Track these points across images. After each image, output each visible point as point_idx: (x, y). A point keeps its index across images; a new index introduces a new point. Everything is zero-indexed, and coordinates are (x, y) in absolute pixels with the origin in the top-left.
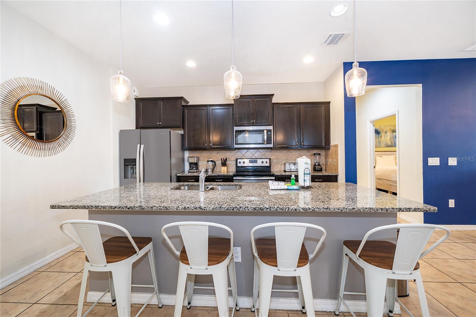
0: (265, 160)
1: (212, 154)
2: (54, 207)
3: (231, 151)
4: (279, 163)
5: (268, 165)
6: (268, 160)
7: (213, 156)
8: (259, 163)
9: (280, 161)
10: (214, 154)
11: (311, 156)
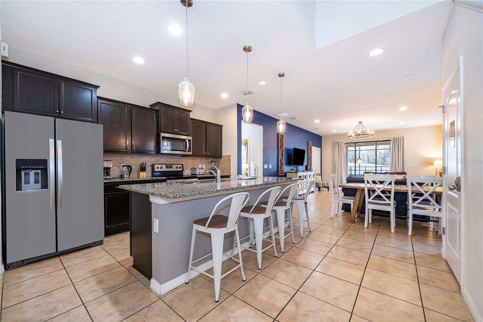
0: (179, 166)
1: (124, 159)
2: (175, 197)
3: (146, 157)
4: (187, 169)
5: (181, 170)
6: (181, 166)
7: (125, 161)
8: (174, 169)
9: (188, 166)
10: (127, 159)
11: (208, 163)
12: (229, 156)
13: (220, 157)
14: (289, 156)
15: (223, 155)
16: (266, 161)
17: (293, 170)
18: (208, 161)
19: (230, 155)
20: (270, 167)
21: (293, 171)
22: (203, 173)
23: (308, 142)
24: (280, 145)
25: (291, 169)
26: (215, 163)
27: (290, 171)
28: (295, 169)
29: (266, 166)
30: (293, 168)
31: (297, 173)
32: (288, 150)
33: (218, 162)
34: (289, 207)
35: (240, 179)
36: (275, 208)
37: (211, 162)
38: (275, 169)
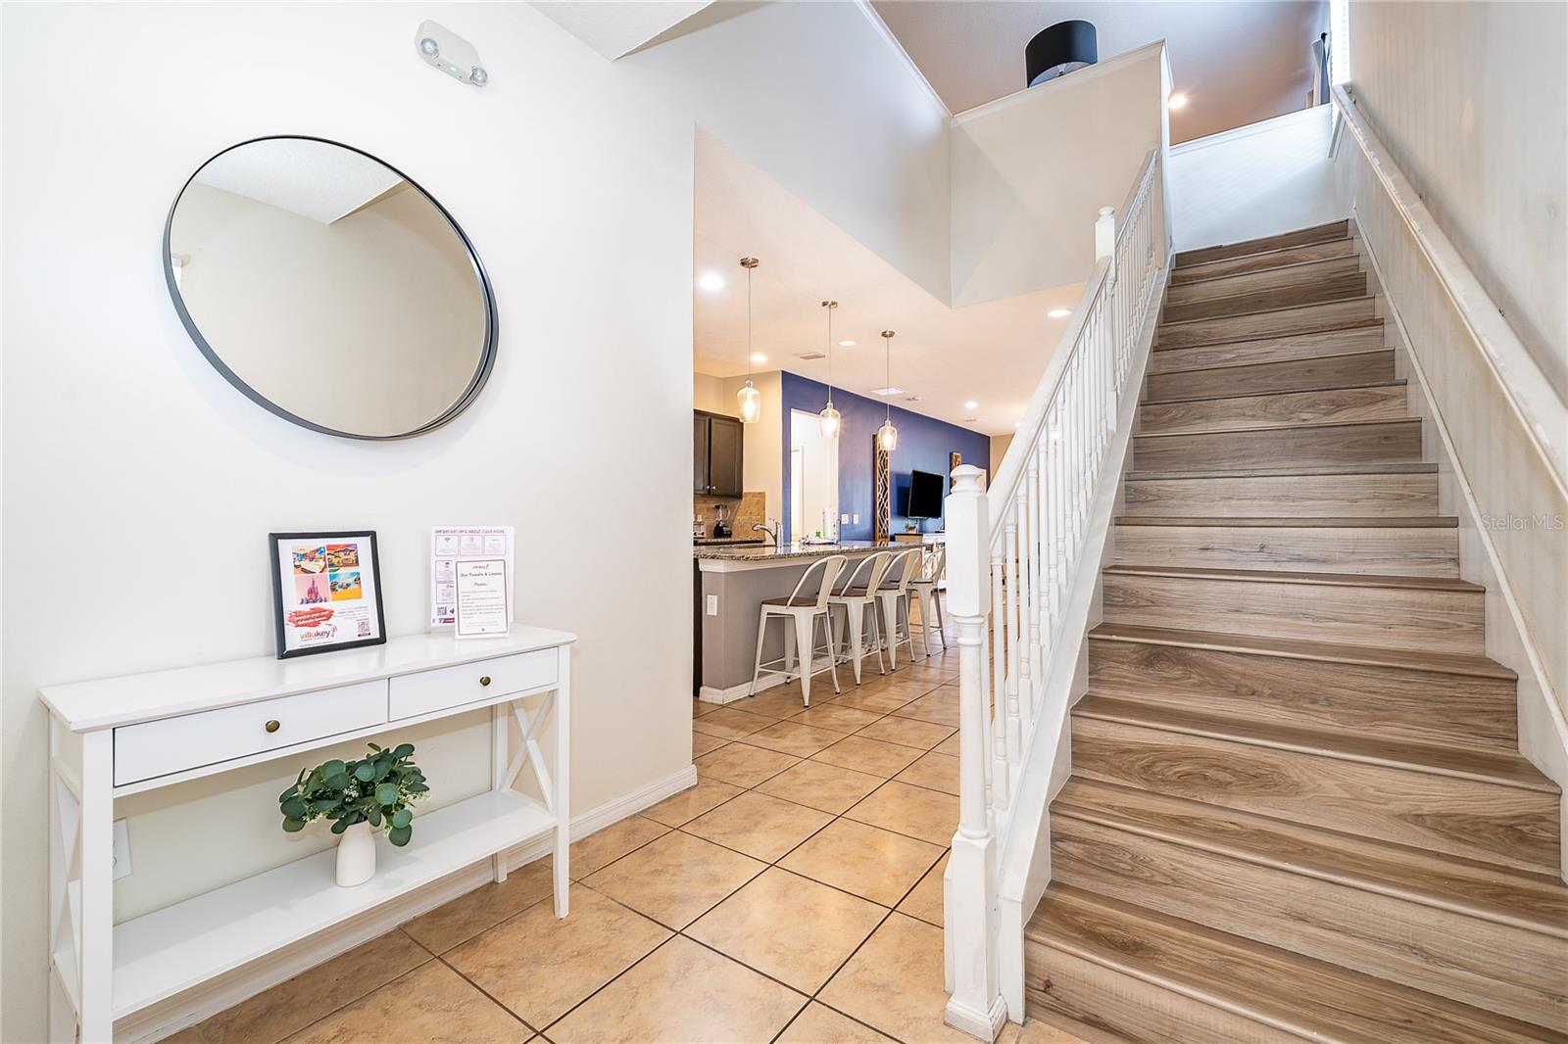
12: (762, 495)
13: (739, 496)
14: (902, 494)
15: (745, 490)
16: (845, 507)
17: (912, 528)
18: (708, 506)
19: (764, 493)
20: (856, 522)
21: (911, 532)
22: (703, 534)
23: (951, 454)
24: (878, 464)
25: (907, 527)
26: (725, 511)
27: (904, 531)
28: (917, 526)
29: (845, 519)
30: (911, 523)
31: (922, 535)
32: (899, 477)
33: (732, 509)
34: (904, 593)
35: (808, 544)
36: (880, 593)
37: (718, 507)
38: (868, 526)
